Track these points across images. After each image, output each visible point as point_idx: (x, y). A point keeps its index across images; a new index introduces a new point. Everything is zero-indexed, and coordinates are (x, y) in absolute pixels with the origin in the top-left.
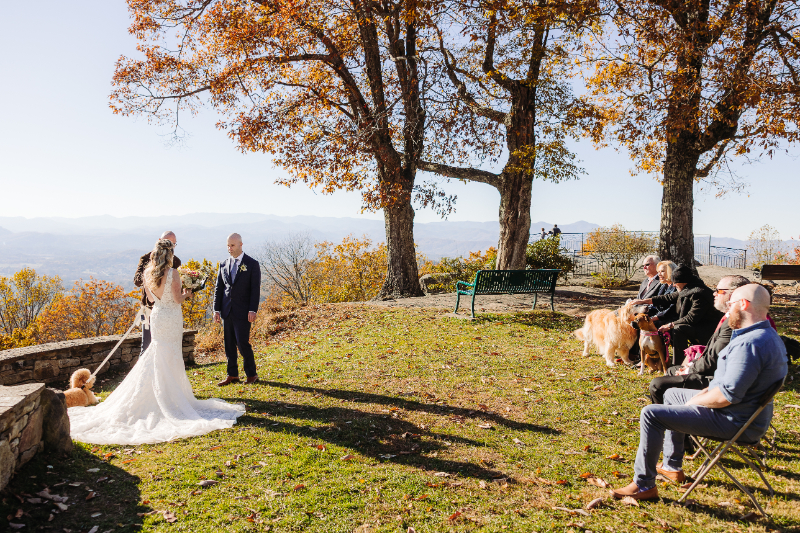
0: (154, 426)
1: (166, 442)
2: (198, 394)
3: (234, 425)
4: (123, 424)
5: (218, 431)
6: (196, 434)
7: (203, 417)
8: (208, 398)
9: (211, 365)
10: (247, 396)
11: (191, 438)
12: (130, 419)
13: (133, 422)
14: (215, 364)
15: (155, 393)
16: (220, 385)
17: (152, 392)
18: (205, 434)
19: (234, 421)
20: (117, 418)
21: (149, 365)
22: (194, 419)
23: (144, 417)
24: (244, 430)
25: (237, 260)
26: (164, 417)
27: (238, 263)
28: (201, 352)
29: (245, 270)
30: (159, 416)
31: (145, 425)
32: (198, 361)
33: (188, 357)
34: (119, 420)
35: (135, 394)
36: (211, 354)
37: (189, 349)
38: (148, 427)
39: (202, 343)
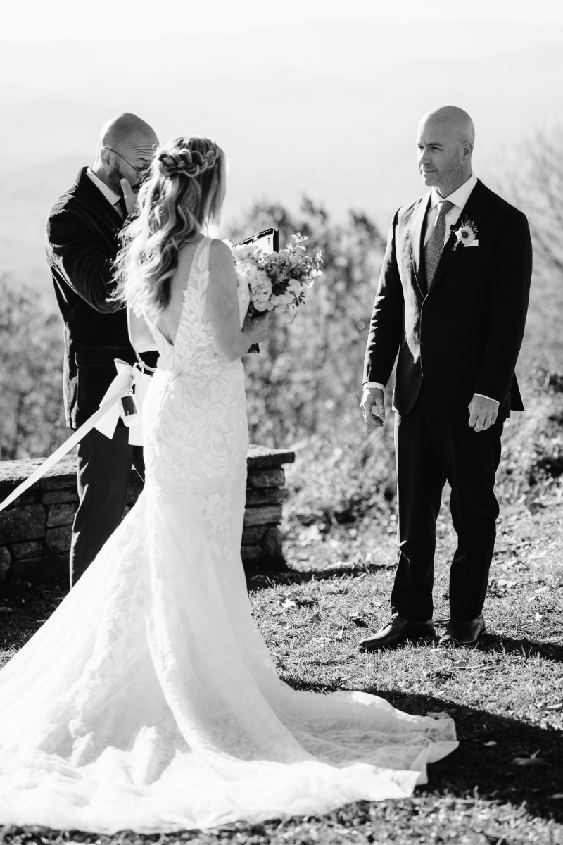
0: (155, 774)
1: (195, 833)
2: (297, 672)
3: (419, 790)
4: (57, 760)
5: (364, 804)
6: (291, 811)
7: (315, 752)
8: (332, 688)
9: (340, 572)
10: (464, 691)
11: (276, 822)
12: (80, 745)
13: (90, 757)
14: (354, 572)
15: (158, 665)
16: (370, 647)
17: (146, 660)
18: (321, 812)
19: (417, 776)
20: (41, 738)
21: (134, 569)
22: (283, 759)
23: (124, 743)
24: (452, 807)
25: (448, 207)
26: (186, 748)
27: (452, 218)
28: (307, 522)
29: (472, 242)
30: (171, 742)
31: (127, 771)
32: (293, 558)
33: (262, 542)
34: (46, 748)
35: (95, 663)
36: (338, 531)
37: (266, 515)
38: (140, 772)
39: (310, 492)
